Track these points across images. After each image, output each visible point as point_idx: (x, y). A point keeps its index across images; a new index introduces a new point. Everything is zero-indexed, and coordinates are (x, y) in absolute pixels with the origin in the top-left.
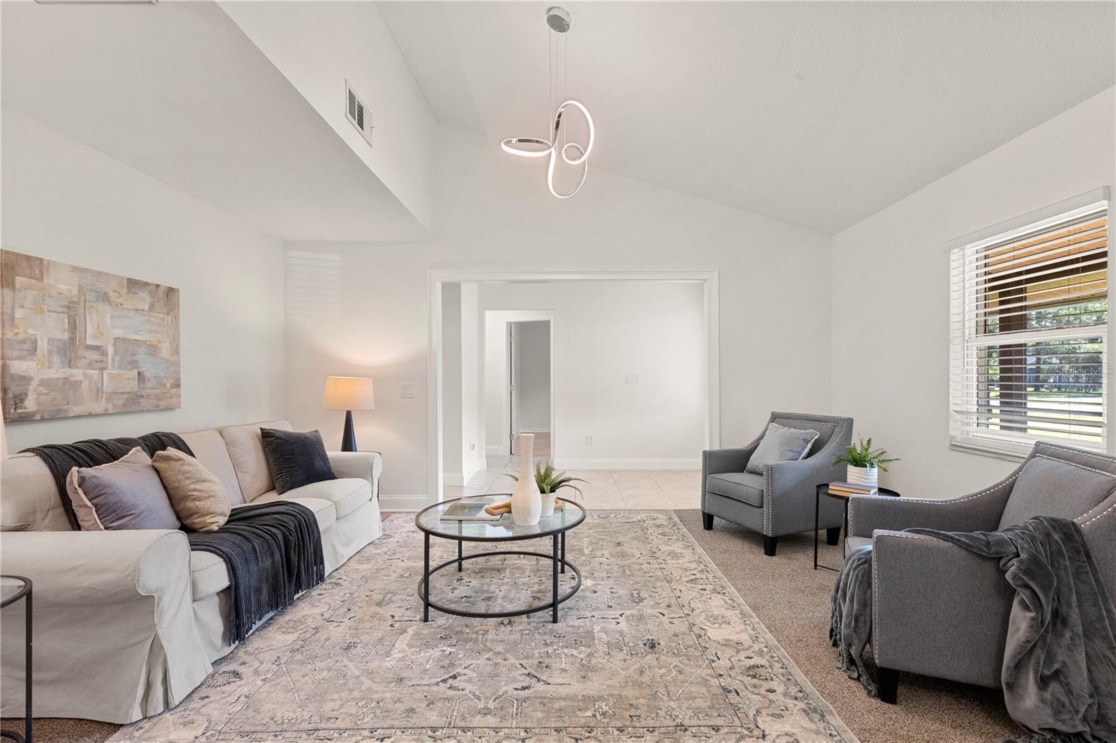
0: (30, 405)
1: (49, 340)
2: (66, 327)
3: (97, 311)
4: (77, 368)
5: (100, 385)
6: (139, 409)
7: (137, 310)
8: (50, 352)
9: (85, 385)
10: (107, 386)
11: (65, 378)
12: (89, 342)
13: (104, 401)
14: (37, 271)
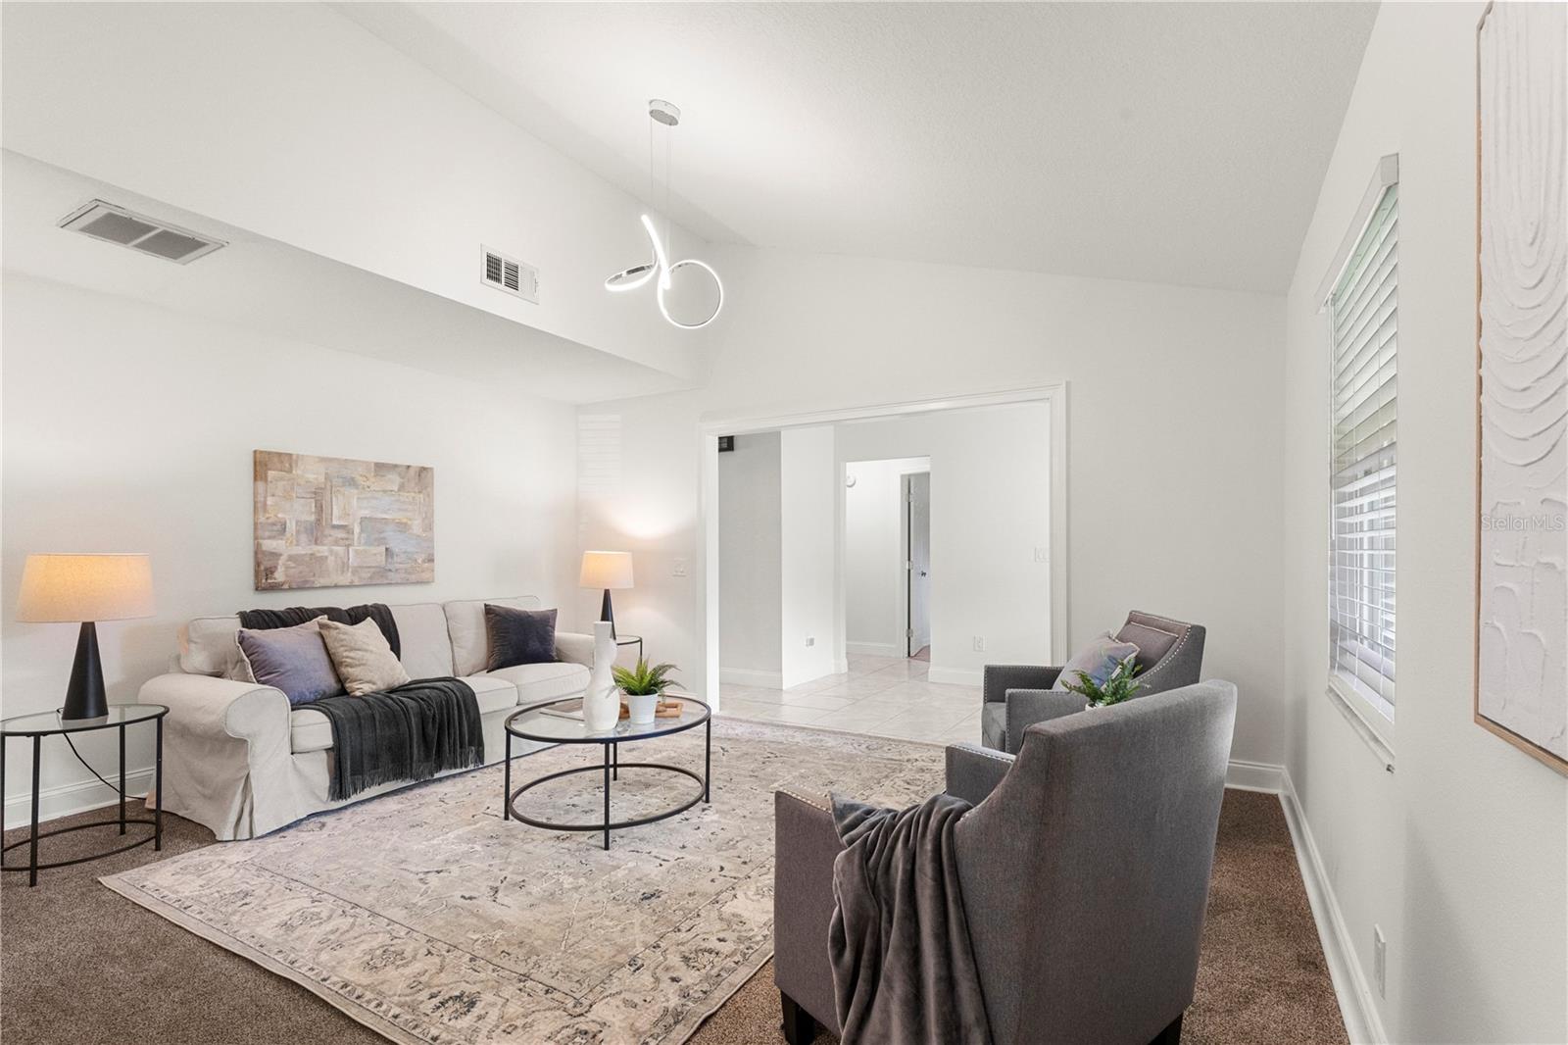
0: (279, 576)
1: (297, 522)
2: (313, 510)
3: (344, 495)
4: (324, 545)
5: (346, 561)
6: (386, 582)
7: (385, 491)
8: (298, 532)
9: (331, 559)
10: (353, 561)
11: (312, 554)
12: (335, 522)
13: (349, 574)
14: (287, 465)
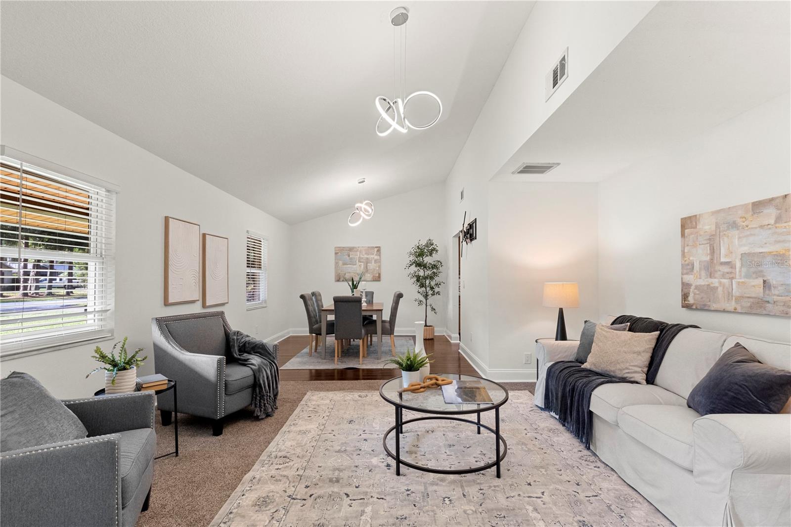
0: (691, 300)
1: (700, 262)
2: (708, 252)
3: (728, 236)
4: (715, 278)
5: (730, 290)
6: (764, 312)
7: (762, 227)
8: (700, 269)
9: (720, 289)
10: (736, 292)
11: (708, 285)
12: (723, 260)
13: (733, 302)
14: (694, 224)
